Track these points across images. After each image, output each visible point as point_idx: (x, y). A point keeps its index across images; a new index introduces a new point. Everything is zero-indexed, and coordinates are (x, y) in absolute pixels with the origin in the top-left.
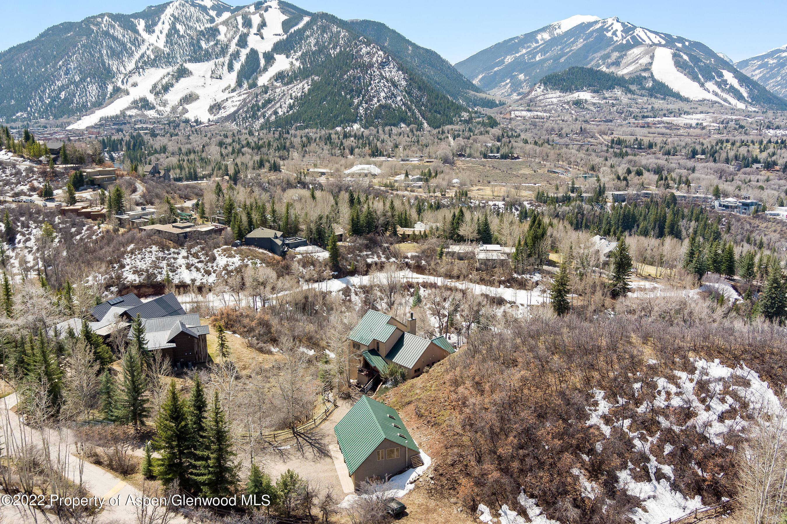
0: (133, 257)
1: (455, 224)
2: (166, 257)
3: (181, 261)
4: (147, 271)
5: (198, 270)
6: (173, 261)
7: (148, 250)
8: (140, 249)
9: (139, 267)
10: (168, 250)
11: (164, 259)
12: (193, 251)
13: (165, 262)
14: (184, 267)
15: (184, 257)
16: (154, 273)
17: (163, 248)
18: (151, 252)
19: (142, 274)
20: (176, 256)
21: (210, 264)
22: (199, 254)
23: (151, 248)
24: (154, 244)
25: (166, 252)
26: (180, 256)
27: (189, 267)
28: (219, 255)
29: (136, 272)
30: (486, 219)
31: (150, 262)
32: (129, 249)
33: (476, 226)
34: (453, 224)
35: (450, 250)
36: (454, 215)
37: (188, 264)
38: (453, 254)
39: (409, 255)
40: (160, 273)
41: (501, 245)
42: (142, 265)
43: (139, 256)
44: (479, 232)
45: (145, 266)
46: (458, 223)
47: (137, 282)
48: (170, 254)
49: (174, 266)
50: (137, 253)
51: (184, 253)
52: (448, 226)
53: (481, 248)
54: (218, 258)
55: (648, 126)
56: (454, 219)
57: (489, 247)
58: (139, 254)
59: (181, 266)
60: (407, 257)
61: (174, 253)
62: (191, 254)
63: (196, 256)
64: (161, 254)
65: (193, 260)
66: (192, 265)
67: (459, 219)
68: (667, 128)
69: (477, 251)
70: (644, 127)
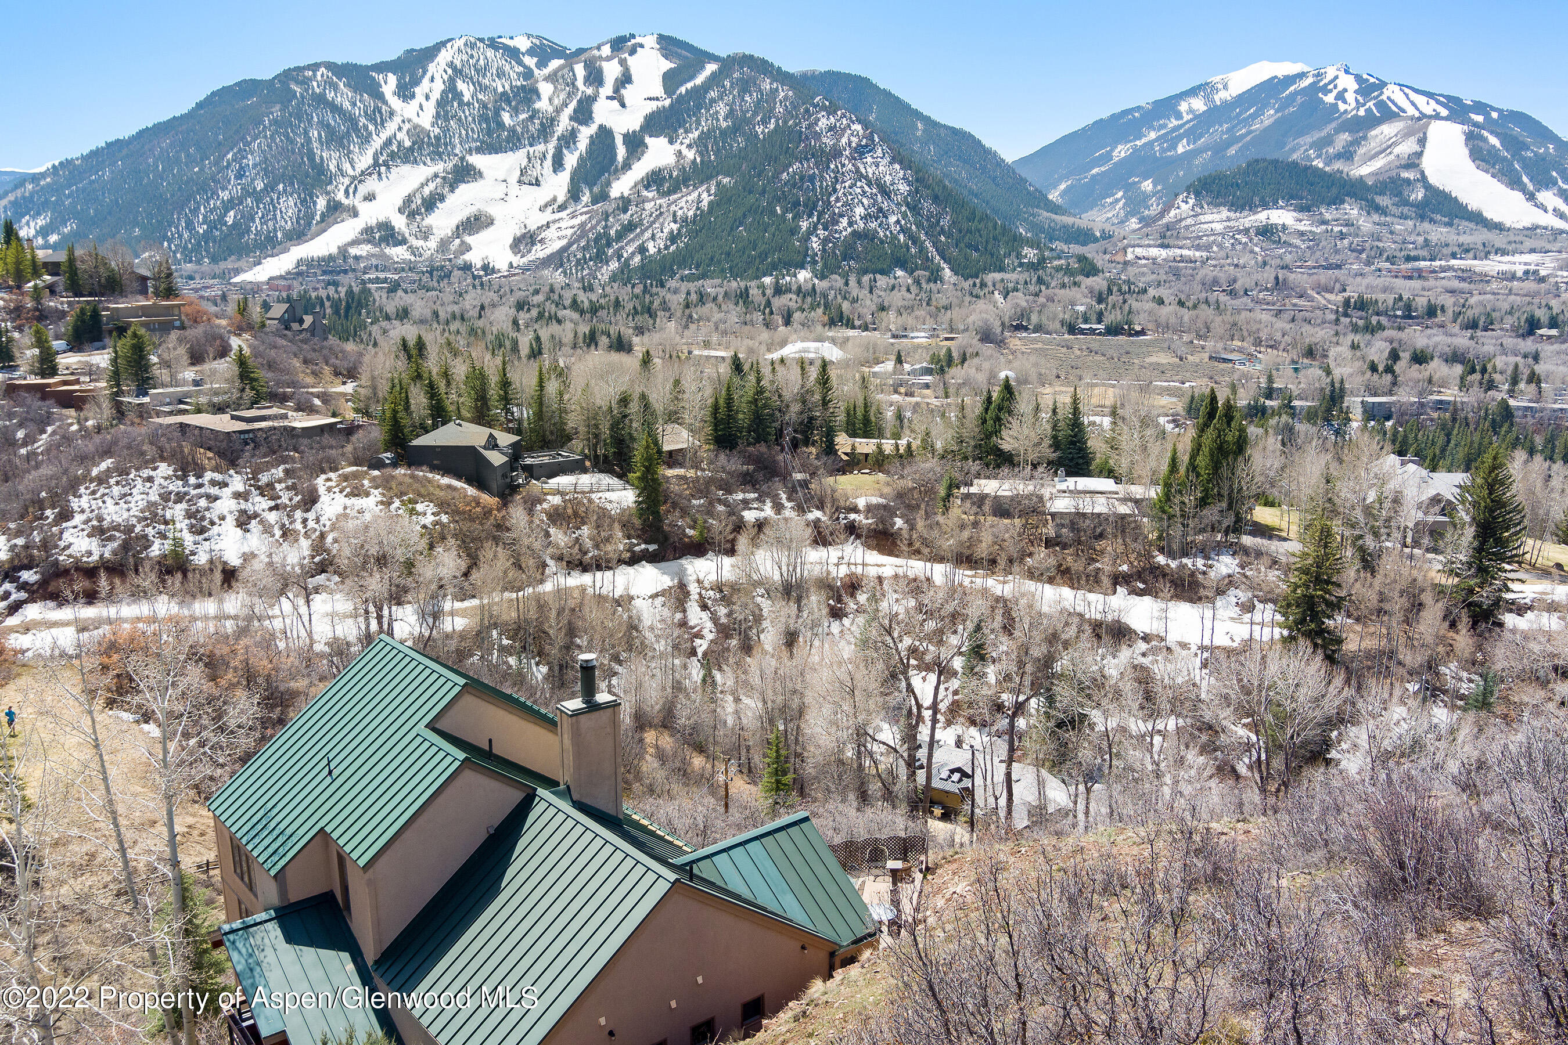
0: (102, 491)
1: (990, 422)
2: (186, 494)
3: (226, 505)
4: (129, 529)
5: (267, 529)
6: (203, 503)
7: (146, 473)
8: (124, 472)
9: (109, 519)
10: (199, 476)
11: (180, 498)
12: (264, 478)
13: (184, 506)
14: (230, 521)
15: (237, 495)
16: (145, 537)
17: (186, 468)
18: (150, 479)
19: (111, 539)
20: (214, 491)
21: (298, 514)
22: (278, 486)
23: (155, 469)
24: (163, 459)
25: (192, 480)
26: (227, 492)
27: (244, 521)
28: (329, 490)
29: (100, 532)
30: (1076, 411)
31: (142, 504)
32: (95, 472)
33: (1048, 427)
34: (984, 421)
35: (973, 490)
36: (989, 400)
37: (243, 512)
38: (980, 500)
39: (861, 503)
40: (163, 536)
41: (1118, 480)
42: (114, 513)
43: (116, 490)
44: (1056, 445)
45: (125, 515)
46: (998, 419)
47: (95, 557)
48: (200, 486)
49: (203, 518)
50: (112, 481)
51: (237, 483)
52: (971, 428)
53: (1063, 486)
54: (324, 498)
55: (1420, 274)
56: (987, 410)
57: (1084, 483)
58: (117, 483)
59: (223, 518)
60: (855, 510)
61: (213, 483)
62: (258, 488)
63: (267, 490)
64: (176, 486)
65: (260, 504)
66: (256, 515)
67: (1000, 409)
68: (1463, 279)
69: (1046, 492)
70: (1410, 278)
